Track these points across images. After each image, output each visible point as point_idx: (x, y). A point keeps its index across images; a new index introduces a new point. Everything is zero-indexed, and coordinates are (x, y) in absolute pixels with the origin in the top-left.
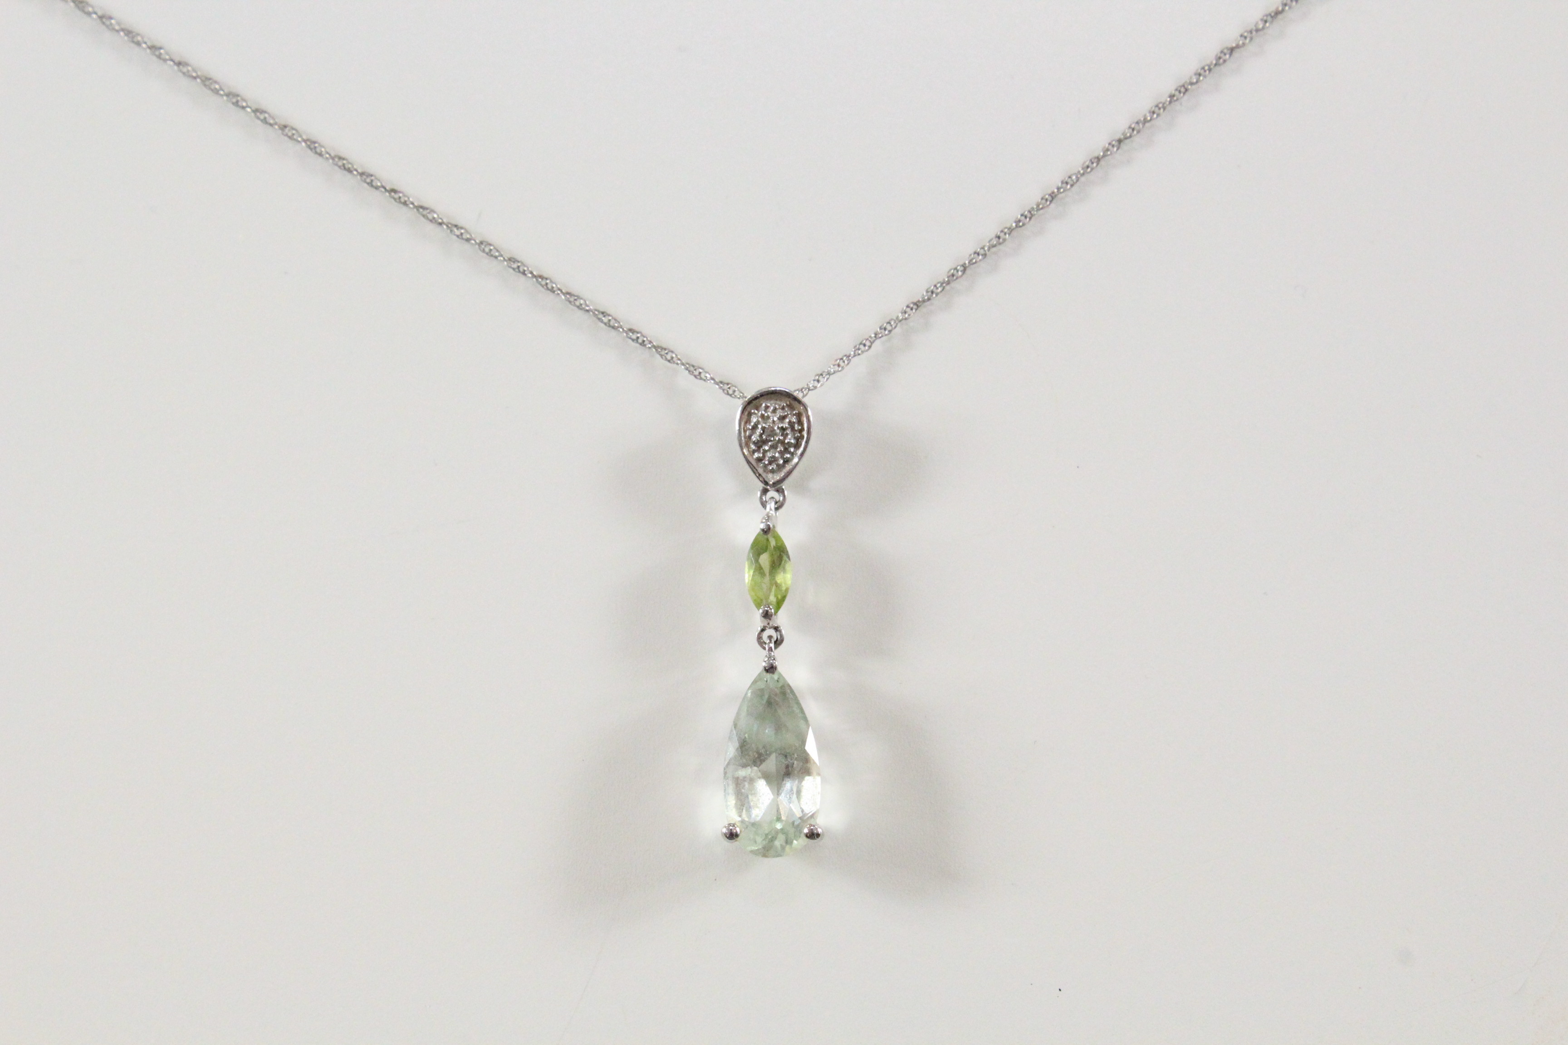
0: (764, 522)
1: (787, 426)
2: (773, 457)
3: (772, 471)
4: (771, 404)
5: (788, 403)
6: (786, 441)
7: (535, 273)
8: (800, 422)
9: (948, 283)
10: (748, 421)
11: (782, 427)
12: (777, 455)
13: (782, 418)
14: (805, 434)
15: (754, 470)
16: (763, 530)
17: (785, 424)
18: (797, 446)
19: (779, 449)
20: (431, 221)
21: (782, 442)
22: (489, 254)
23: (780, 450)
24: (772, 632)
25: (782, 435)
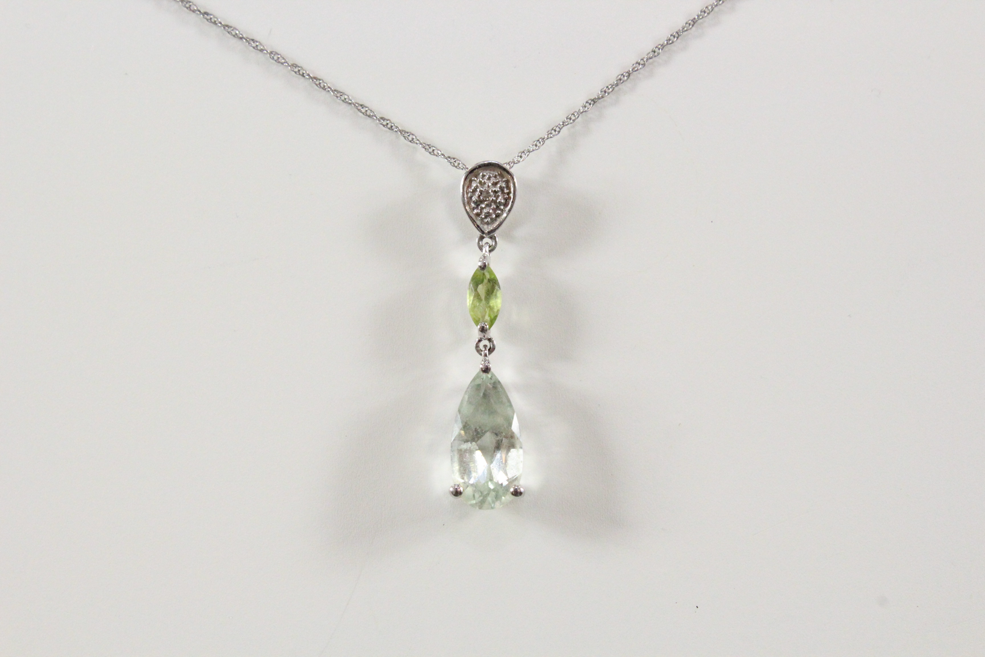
0: (482, 261)
1: (498, 189)
2: (488, 213)
3: (488, 223)
4: (487, 173)
5: (499, 173)
6: (498, 201)
7: (311, 75)
8: (508, 187)
9: (617, 85)
10: (469, 186)
11: (495, 191)
12: (491, 211)
13: (495, 184)
14: (512, 195)
15: (473, 221)
16: (480, 267)
17: (497, 189)
18: (506, 205)
19: (492, 207)
20: (234, 36)
21: (495, 202)
22: (277, 61)
23: (494, 208)
24: (486, 342)
25: (495, 197)
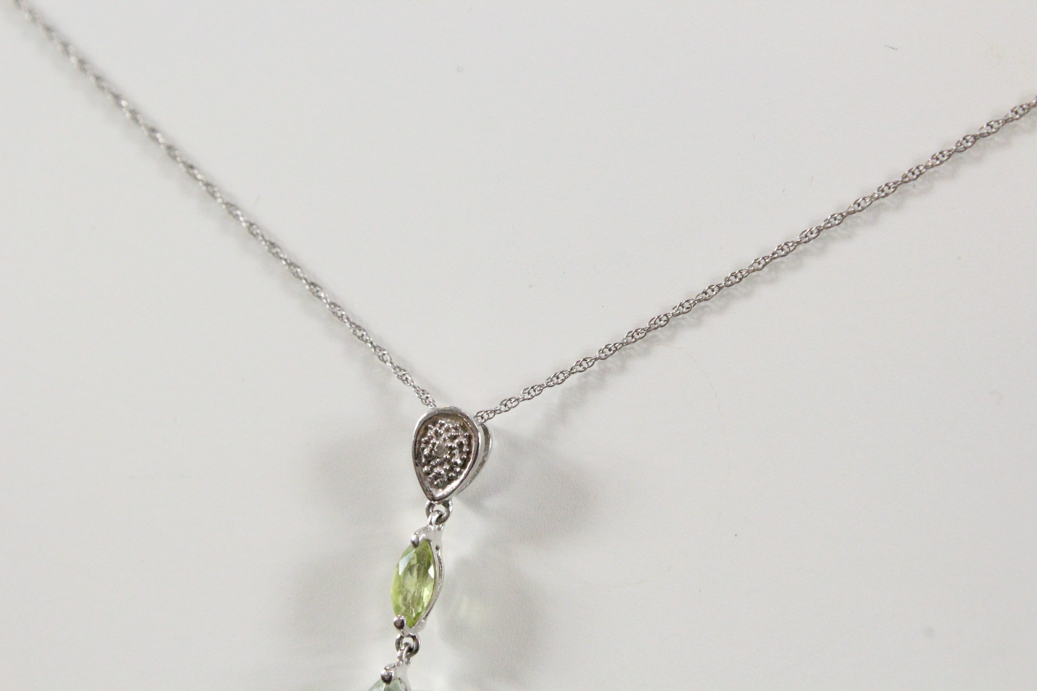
0: (417, 535)
1: (456, 446)
2: (440, 474)
3: (438, 487)
4: (447, 423)
5: (462, 424)
6: (453, 460)
8: (469, 445)
9: (649, 330)
10: (424, 435)
11: (451, 447)
12: (443, 472)
13: (453, 438)
14: (472, 457)
15: (422, 484)
16: (413, 543)
17: (454, 445)
18: (463, 466)
19: (444, 467)
21: (449, 461)
23: (446, 469)
24: (410, 641)
25: (450, 454)
